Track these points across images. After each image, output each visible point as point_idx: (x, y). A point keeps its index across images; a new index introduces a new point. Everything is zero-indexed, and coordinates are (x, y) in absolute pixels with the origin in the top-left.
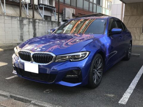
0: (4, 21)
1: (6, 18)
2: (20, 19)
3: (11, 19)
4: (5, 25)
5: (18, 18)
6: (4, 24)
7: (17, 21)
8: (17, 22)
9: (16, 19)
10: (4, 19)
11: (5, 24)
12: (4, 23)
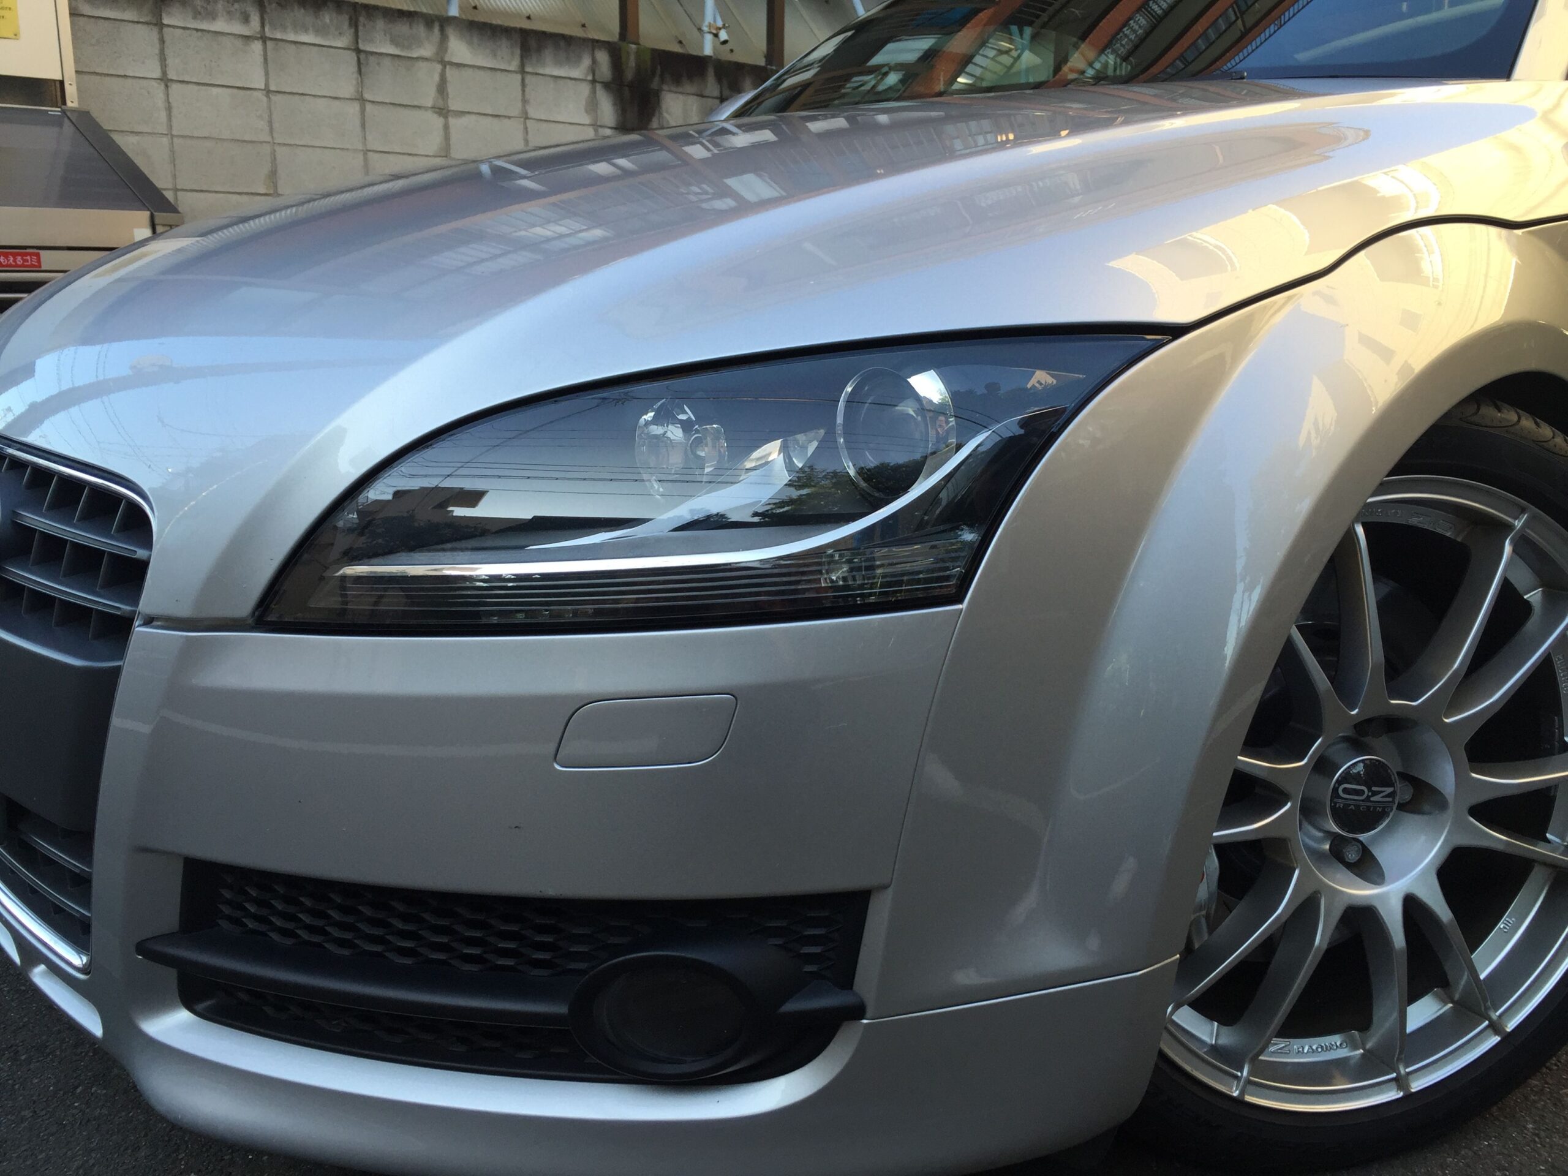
0: (442, 88)
1: (459, 49)
2: (617, 63)
3: (514, 65)
4: (446, 127)
5: (603, 57)
6: (439, 122)
7: (585, 89)
8: (592, 106)
9: (579, 71)
10: (444, 64)
11: (452, 121)
12: (442, 111)
